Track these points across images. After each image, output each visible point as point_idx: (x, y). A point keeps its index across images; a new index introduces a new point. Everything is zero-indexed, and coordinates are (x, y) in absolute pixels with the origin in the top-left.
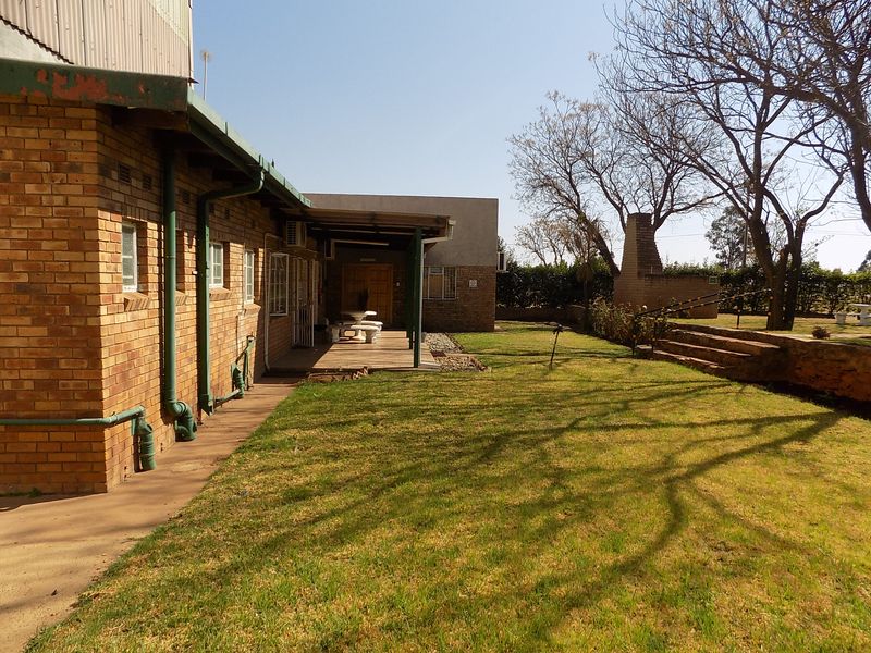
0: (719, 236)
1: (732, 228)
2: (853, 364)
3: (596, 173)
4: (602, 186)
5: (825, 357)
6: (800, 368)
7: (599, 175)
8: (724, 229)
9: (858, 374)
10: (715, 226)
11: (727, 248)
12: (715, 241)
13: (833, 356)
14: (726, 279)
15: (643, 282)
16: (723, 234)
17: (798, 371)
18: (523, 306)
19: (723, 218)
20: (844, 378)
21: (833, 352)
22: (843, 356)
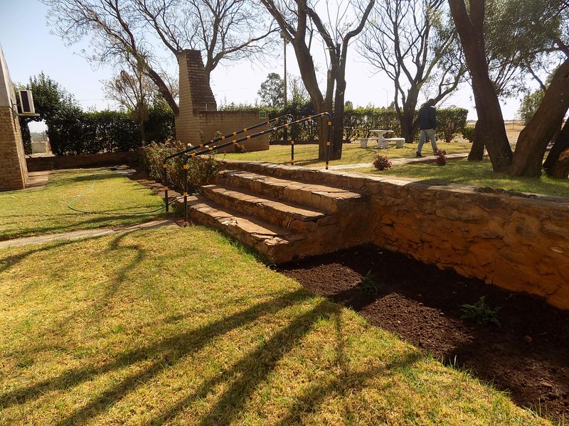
0: (266, 93)
1: (273, 87)
2: (494, 225)
3: (151, 16)
4: (157, 28)
5: (439, 213)
6: (391, 225)
7: (154, 19)
8: (268, 88)
9: (507, 246)
10: (263, 87)
11: (271, 101)
12: (264, 97)
13: (454, 212)
14: (273, 115)
15: (198, 120)
16: (268, 92)
17: (387, 230)
18: (95, 152)
19: (267, 81)
20: (474, 248)
21: (455, 206)
22: (475, 212)
